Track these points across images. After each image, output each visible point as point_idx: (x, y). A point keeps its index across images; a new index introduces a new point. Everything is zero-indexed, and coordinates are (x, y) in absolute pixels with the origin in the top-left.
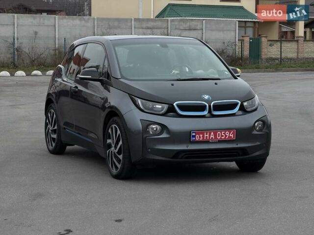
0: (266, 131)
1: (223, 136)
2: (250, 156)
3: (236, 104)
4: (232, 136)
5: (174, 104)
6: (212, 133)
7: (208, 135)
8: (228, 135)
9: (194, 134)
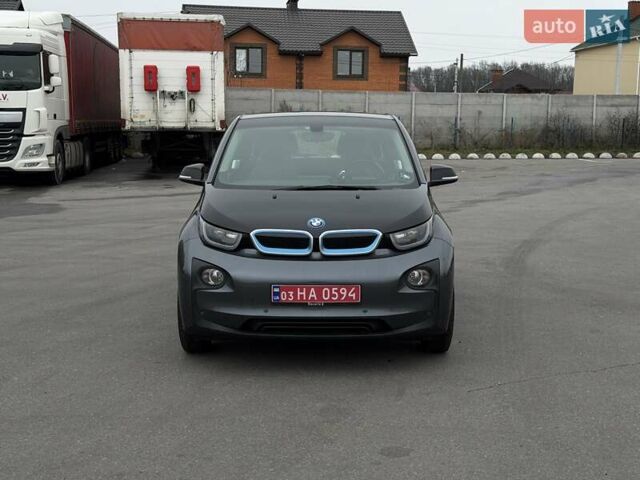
0: (435, 288)
1: (335, 296)
2: (396, 332)
3: (372, 238)
4: (354, 295)
5: (251, 234)
6: (313, 290)
7: (304, 293)
8: (345, 294)
9: (277, 290)
